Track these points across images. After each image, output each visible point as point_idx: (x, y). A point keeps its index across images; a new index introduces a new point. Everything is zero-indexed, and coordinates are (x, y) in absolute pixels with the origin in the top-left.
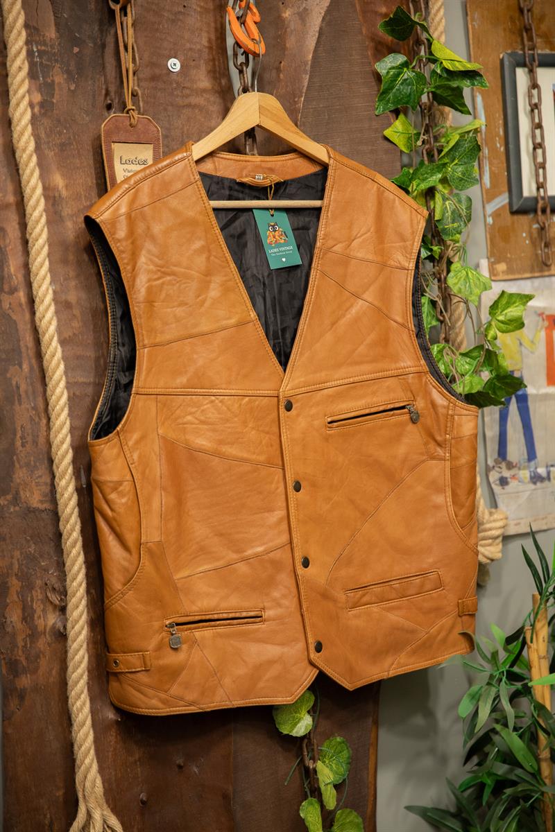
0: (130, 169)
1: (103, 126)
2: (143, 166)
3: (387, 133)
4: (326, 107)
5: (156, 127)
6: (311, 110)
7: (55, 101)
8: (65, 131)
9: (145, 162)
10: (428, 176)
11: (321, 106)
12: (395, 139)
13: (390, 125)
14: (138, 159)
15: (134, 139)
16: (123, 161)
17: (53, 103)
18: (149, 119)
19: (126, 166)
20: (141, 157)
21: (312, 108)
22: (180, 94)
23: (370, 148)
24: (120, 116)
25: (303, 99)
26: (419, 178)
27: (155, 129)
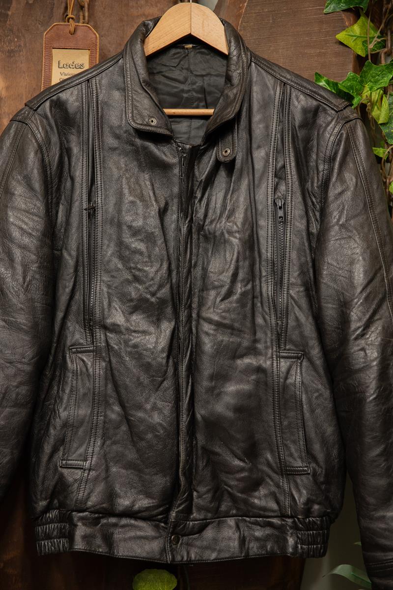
0: (66, 72)
1: (45, 34)
2: (80, 71)
3: (341, 36)
4: (271, 11)
5: (95, 34)
6: (254, 15)
7: (10, 13)
8: (16, 40)
9: (82, 66)
10: (380, 78)
11: (266, 10)
12: (350, 43)
13: (343, 28)
14: (75, 63)
15: (72, 45)
16: (61, 65)
17: (8, 15)
18: (89, 27)
19: (63, 70)
20: (78, 61)
21: (255, 13)
22: (135, 5)
23: (318, 51)
24: (61, 25)
25: (246, 4)
26: (370, 81)
27: (94, 36)
